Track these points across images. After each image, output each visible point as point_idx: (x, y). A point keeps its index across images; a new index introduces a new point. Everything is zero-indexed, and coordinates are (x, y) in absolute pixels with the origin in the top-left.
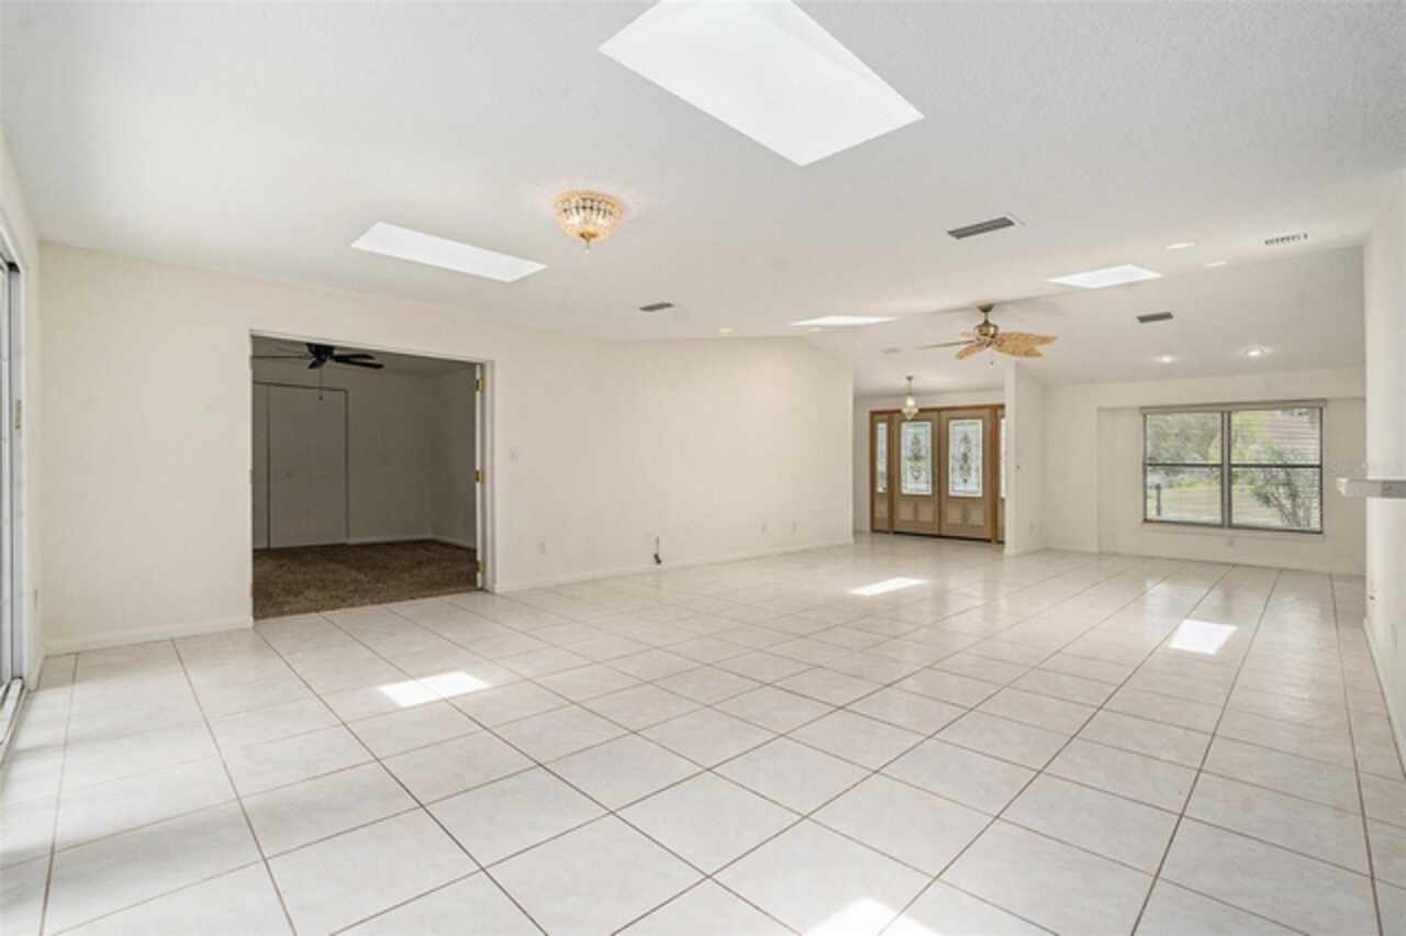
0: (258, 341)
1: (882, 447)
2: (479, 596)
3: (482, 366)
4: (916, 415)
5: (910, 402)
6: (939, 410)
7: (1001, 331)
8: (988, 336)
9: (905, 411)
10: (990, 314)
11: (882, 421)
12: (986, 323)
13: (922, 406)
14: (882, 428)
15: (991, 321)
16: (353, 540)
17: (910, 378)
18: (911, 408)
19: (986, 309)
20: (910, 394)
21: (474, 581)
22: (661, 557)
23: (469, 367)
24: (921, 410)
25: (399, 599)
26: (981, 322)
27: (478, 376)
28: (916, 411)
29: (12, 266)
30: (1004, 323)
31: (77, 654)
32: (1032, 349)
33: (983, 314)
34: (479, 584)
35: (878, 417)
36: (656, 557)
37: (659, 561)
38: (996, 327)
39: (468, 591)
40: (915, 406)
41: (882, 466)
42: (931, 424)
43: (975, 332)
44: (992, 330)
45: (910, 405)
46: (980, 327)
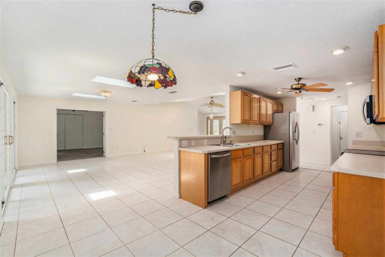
0: (59, 110)
1: (209, 125)
2: (104, 158)
3: (105, 112)
5: (211, 115)
6: (220, 117)
7: (215, 102)
8: (212, 104)
9: (210, 117)
10: (213, 99)
11: (209, 120)
12: (212, 101)
14: (209, 122)
15: (213, 100)
16: (84, 148)
17: (211, 110)
19: (212, 98)
21: (103, 155)
22: (145, 150)
23: (102, 112)
24: (214, 117)
25: (87, 158)
26: (211, 100)
27: (104, 114)
28: (213, 117)
29: (14, 103)
30: (216, 101)
31: (24, 166)
33: (211, 99)
34: (104, 155)
35: (208, 118)
36: (144, 150)
37: (145, 151)
38: (214, 102)
39: (101, 157)
40: (213, 116)
41: (209, 130)
42: (218, 120)
43: (209, 103)
44: (213, 102)
45: (211, 116)
46: (210, 102)
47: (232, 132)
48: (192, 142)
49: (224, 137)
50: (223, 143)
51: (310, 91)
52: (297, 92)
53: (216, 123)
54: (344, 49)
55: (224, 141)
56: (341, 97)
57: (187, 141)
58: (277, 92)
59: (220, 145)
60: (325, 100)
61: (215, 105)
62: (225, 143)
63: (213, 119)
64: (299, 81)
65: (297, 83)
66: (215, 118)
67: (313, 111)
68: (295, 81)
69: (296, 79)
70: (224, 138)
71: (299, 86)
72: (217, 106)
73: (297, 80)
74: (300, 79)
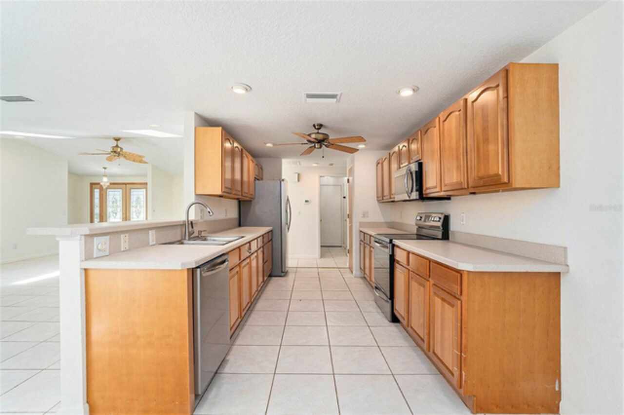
1: (97, 201)
4: (108, 186)
5: (105, 179)
6: (126, 184)
7: (124, 151)
8: (116, 152)
9: (101, 184)
10: (119, 142)
11: (97, 188)
12: (117, 146)
13: (112, 182)
14: (97, 193)
15: (119, 145)
17: (105, 168)
18: (105, 182)
19: (117, 140)
20: (105, 176)
24: (111, 184)
26: (115, 145)
28: (108, 184)
30: (126, 148)
32: (142, 160)
33: (115, 142)
35: (94, 186)
38: (121, 149)
40: (109, 181)
41: (97, 210)
42: (121, 190)
43: (110, 150)
44: (119, 150)
45: (105, 181)
46: (113, 147)
47: (209, 212)
48: (122, 241)
49: (190, 222)
50: (187, 238)
51: (331, 148)
52: (317, 146)
53: (115, 196)
54: (414, 90)
55: (189, 232)
56: (334, 165)
57: (108, 237)
58: (265, 143)
59: (182, 243)
60: (315, 167)
61: (125, 157)
62: (193, 236)
63: (108, 188)
64: (319, 129)
65: (316, 131)
66: (114, 185)
67: (299, 181)
68: (314, 128)
69: (316, 125)
70: (190, 226)
71: (320, 137)
72: (129, 159)
73: (317, 127)
74: (321, 126)
